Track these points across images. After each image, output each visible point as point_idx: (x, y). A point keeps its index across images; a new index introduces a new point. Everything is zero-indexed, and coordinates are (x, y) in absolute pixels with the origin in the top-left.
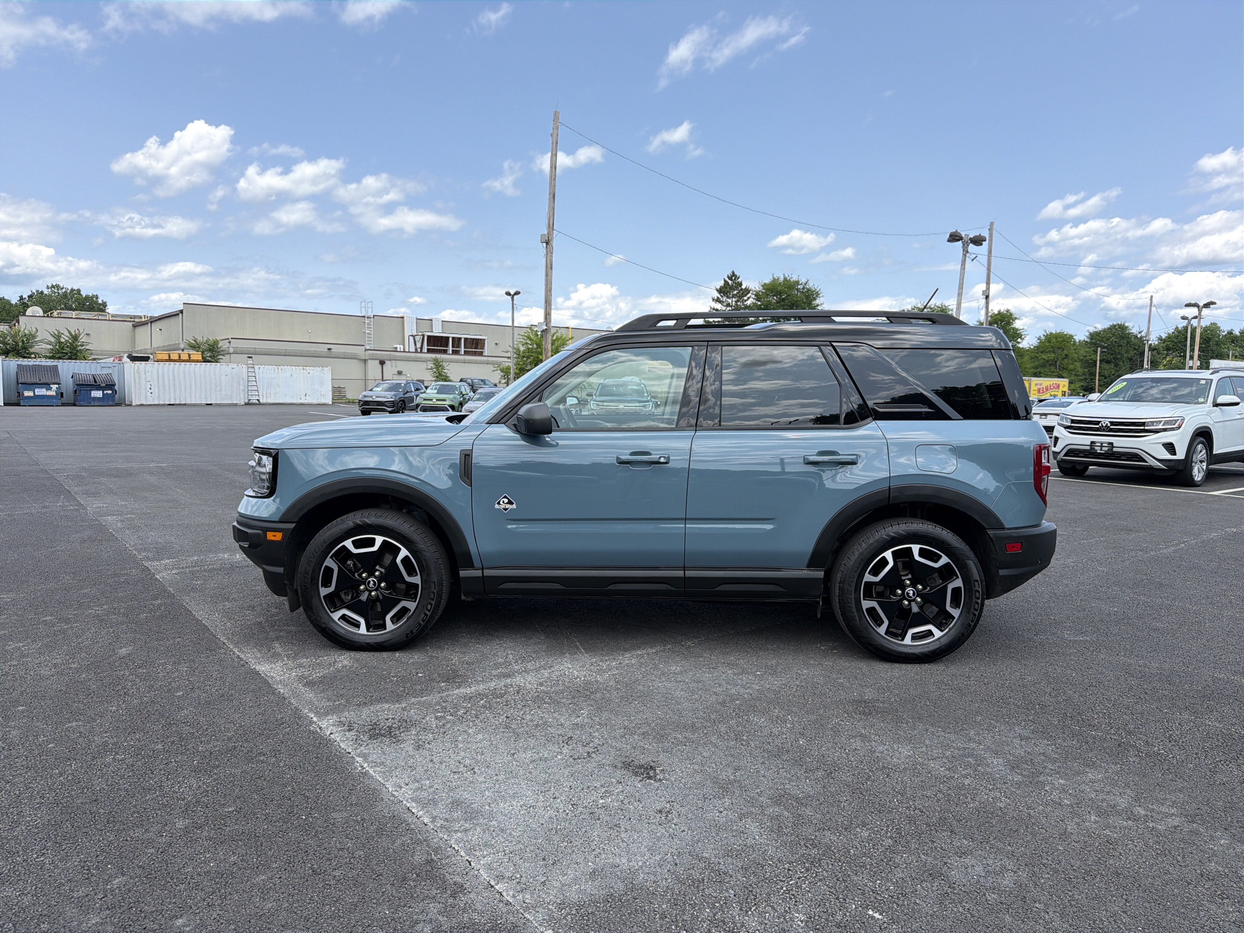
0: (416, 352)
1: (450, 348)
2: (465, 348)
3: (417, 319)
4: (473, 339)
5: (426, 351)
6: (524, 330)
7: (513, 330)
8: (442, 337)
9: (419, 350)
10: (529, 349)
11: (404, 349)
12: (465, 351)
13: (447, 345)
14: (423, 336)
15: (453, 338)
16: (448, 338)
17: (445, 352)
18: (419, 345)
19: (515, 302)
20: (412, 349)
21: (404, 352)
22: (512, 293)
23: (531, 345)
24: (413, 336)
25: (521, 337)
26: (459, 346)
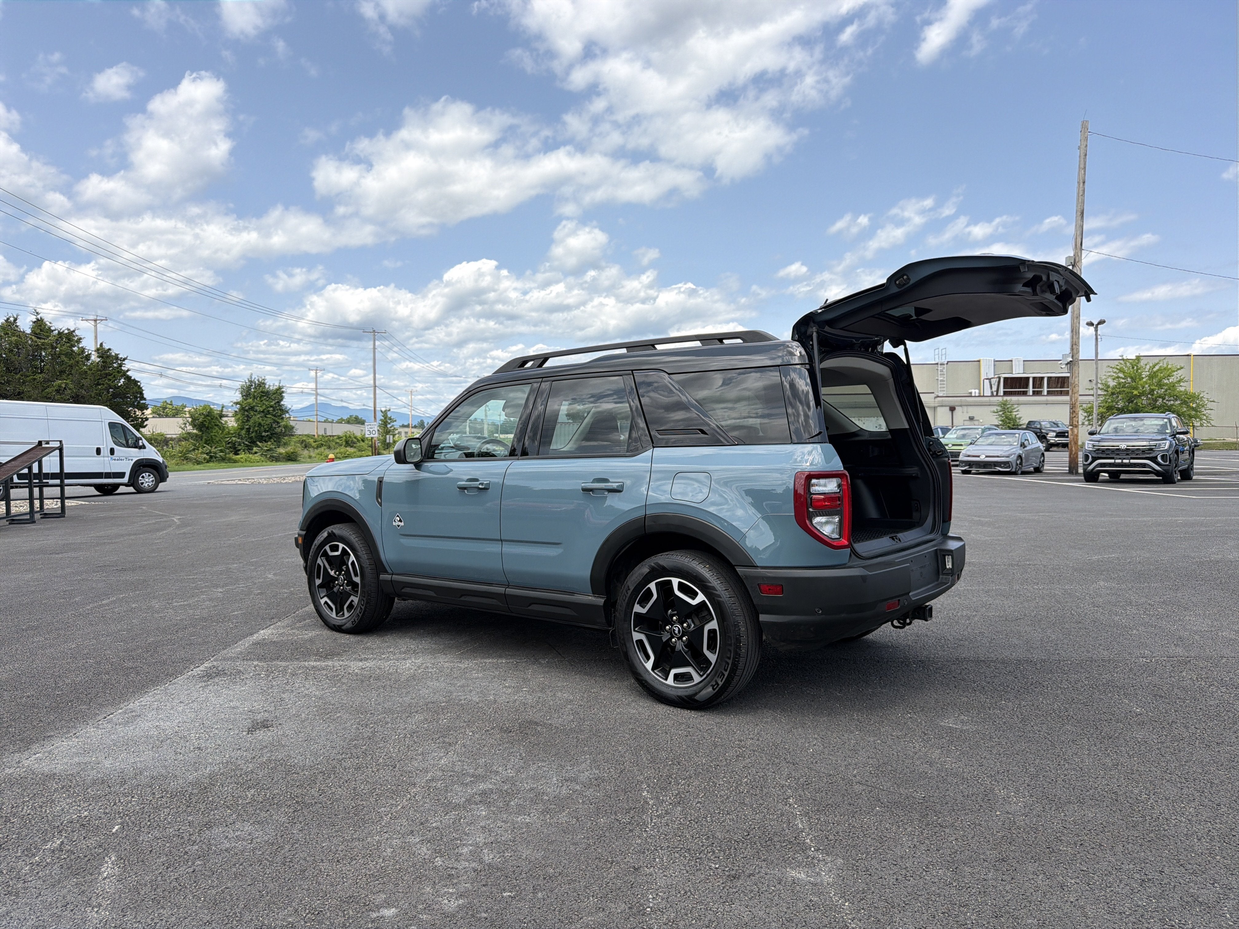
0: (992, 395)
1: (1031, 389)
2: (1048, 387)
3: (995, 361)
4: (1059, 378)
5: (1002, 394)
6: (1117, 363)
7: (1097, 364)
8: (1021, 378)
9: (995, 394)
10: (1119, 384)
11: (980, 393)
12: (1048, 391)
13: (1027, 386)
14: (999, 378)
15: (1034, 378)
16: (1028, 378)
17: (1025, 393)
18: (995, 388)
19: (1099, 332)
20: (988, 392)
21: (979, 396)
22: (1095, 323)
23: (1123, 379)
24: (990, 379)
25: (1111, 370)
26: (1041, 386)
